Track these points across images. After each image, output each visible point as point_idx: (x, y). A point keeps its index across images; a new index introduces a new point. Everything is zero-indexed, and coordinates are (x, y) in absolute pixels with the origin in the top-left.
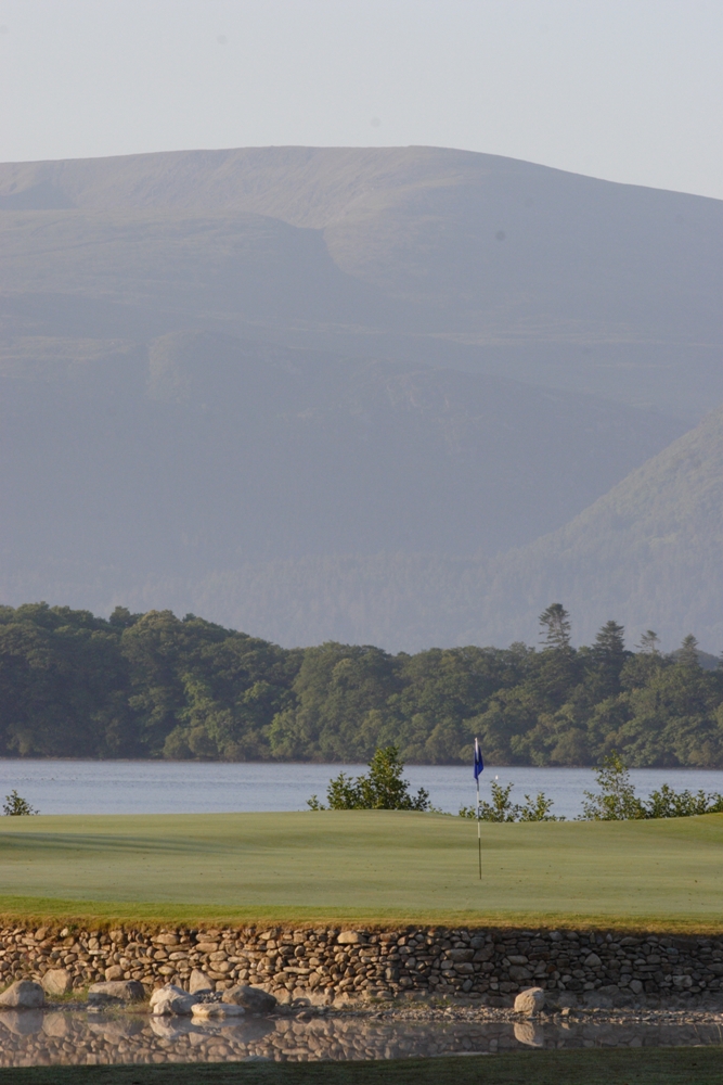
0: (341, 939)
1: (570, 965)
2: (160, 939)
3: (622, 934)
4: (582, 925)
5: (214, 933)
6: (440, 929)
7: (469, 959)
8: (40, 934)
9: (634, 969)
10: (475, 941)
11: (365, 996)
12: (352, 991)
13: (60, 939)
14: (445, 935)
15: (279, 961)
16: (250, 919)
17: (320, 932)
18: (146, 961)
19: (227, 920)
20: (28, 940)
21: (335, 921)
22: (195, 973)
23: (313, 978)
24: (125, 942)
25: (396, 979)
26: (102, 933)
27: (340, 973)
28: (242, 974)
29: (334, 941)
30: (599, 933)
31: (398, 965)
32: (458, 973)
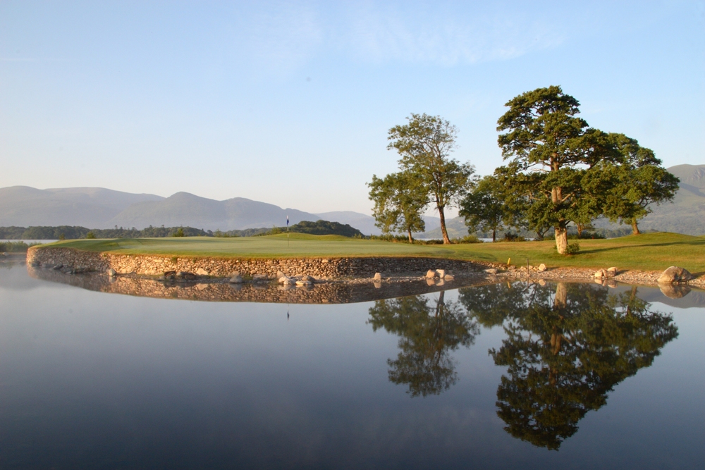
0: (323, 261)
1: (377, 266)
2: (268, 263)
3: (386, 258)
4: (377, 256)
5: (285, 261)
6: (349, 258)
7: (356, 266)
8: (229, 262)
9: (389, 266)
10: (358, 261)
11: (331, 276)
12: (327, 275)
13: (236, 263)
14: (351, 260)
15: (305, 268)
16: (295, 257)
17: (317, 260)
18: (263, 268)
19: (289, 257)
20: (226, 263)
21: (321, 256)
22: (279, 272)
23: (315, 272)
24: (257, 264)
25: (338, 272)
26: (249, 261)
27: (323, 270)
28: (294, 271)
29: (321, 262)
30: (382, 258)
31: (339, 268)
32: (354, 270)
